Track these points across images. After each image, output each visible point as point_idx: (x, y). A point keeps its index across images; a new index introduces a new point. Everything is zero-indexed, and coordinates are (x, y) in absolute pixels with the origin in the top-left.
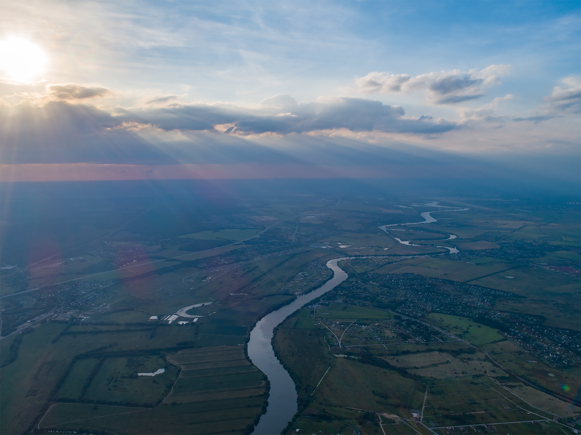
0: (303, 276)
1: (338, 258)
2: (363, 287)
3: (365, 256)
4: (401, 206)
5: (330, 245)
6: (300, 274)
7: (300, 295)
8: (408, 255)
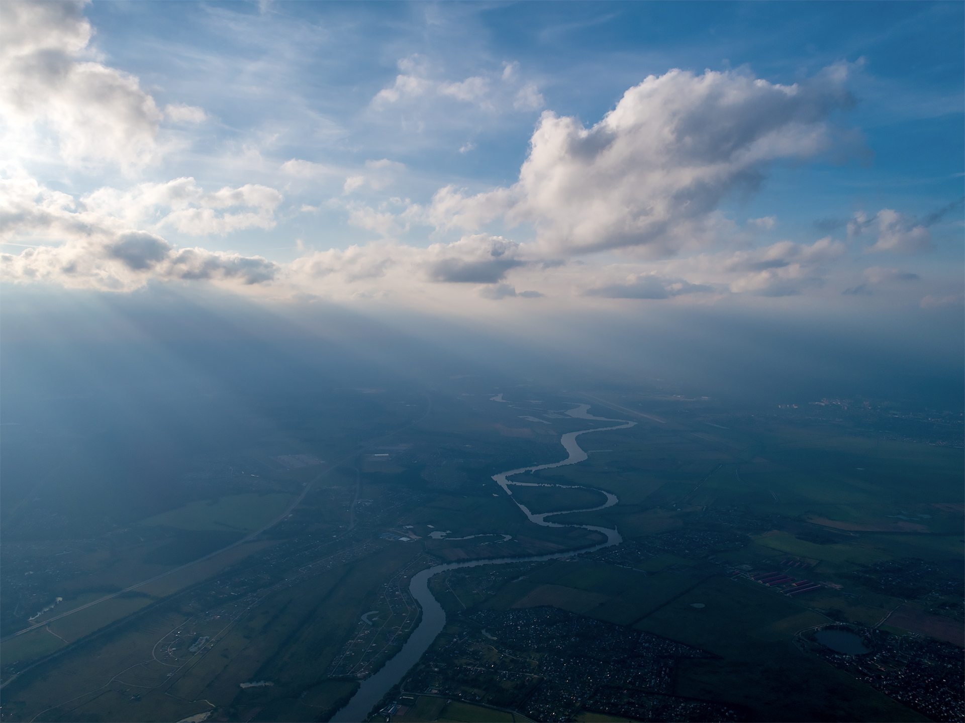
0: (370, 623)
1: (429, 567)
2: (470, 650)
3: (474, 559)
4: (531, 419)
5: (414, 531)
6: (364, 617)
7: (365, 678)
8: (541, 555)
